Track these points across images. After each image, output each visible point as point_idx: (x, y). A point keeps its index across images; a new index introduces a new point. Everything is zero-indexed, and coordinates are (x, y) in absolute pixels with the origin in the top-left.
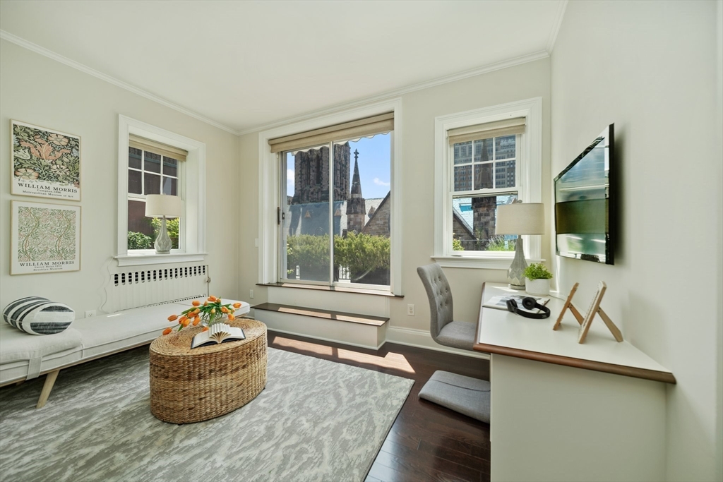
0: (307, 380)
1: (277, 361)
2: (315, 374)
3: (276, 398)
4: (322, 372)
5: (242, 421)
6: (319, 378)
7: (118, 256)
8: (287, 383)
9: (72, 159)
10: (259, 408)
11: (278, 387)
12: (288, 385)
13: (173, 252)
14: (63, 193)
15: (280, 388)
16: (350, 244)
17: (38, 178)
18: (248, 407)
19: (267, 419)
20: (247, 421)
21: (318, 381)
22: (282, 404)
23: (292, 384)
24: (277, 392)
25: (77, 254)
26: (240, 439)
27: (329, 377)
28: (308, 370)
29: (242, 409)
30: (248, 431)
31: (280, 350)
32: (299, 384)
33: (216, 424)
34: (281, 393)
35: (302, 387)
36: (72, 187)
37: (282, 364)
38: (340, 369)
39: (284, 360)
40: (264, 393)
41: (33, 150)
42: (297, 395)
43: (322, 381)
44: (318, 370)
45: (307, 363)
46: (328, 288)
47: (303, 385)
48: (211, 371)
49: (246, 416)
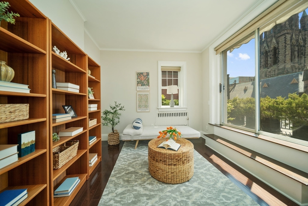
0: (214, 192)
1: (205, 169)
2: (223, 191)
3: (190, 191)
4: (229, 193)
5: (169, 192)
6: (223, 196)
7: (159, 108)
8: (201, 185)
9: (148, 79)
10: (179, 191)
11: (195, 184)
12: (201, 187)
13: (175, 106)
14: (146, 89)
15: (196, 186)
16: (290, 103)
17: (141, 86)
18: (176, 186)
19: (179, 200)
20: (170, 194)
21: (221, 197)
22: (190, 197)
23: (204, 188)
24: (193, 187)
25: (149, 107)
26: (162, 201)
27: (231, 201)
28: (219, 185)
29: (173, 185)
30: (167, 199)
31: (210, 163)
32: (208, 191)
33: (160, 185)
34: (195, 190)
35: (208, 194)
36: (148, 87)
37: (206, 172)
38: (245, 200)
39: (208, 170)
40: (187, 183)
41: (140, 78)
42: (202, 198)
43: (225, 200)
44: (226, 190)
45: (221, 180)
46: (253, 135)
47: (209, 193)
48: (160, 160)
49: (172, 190)
